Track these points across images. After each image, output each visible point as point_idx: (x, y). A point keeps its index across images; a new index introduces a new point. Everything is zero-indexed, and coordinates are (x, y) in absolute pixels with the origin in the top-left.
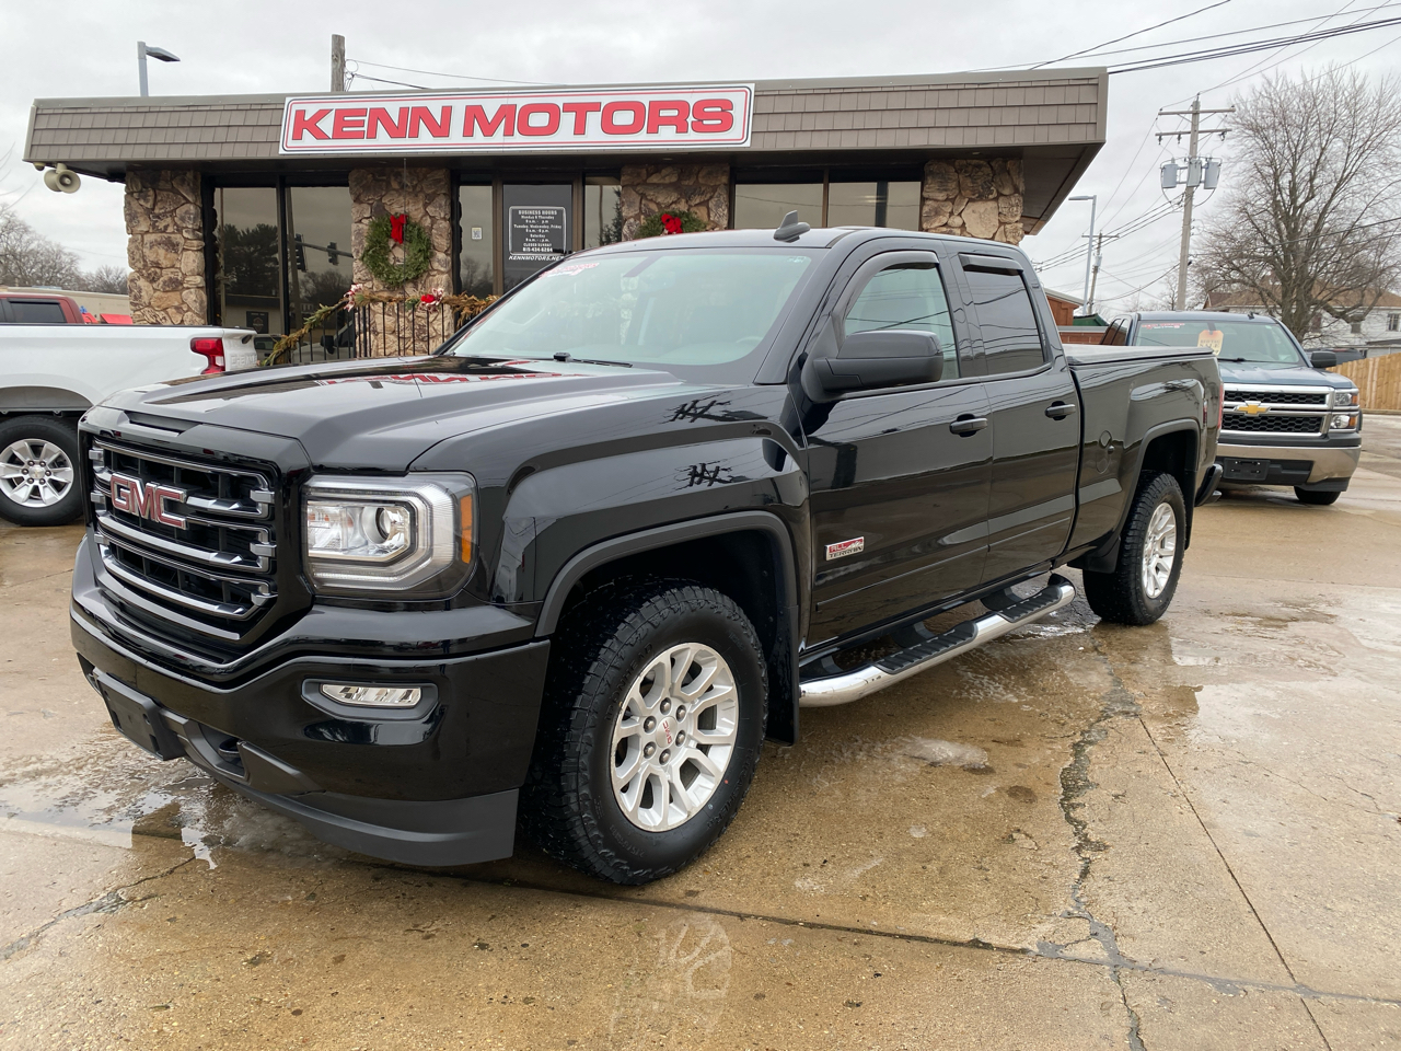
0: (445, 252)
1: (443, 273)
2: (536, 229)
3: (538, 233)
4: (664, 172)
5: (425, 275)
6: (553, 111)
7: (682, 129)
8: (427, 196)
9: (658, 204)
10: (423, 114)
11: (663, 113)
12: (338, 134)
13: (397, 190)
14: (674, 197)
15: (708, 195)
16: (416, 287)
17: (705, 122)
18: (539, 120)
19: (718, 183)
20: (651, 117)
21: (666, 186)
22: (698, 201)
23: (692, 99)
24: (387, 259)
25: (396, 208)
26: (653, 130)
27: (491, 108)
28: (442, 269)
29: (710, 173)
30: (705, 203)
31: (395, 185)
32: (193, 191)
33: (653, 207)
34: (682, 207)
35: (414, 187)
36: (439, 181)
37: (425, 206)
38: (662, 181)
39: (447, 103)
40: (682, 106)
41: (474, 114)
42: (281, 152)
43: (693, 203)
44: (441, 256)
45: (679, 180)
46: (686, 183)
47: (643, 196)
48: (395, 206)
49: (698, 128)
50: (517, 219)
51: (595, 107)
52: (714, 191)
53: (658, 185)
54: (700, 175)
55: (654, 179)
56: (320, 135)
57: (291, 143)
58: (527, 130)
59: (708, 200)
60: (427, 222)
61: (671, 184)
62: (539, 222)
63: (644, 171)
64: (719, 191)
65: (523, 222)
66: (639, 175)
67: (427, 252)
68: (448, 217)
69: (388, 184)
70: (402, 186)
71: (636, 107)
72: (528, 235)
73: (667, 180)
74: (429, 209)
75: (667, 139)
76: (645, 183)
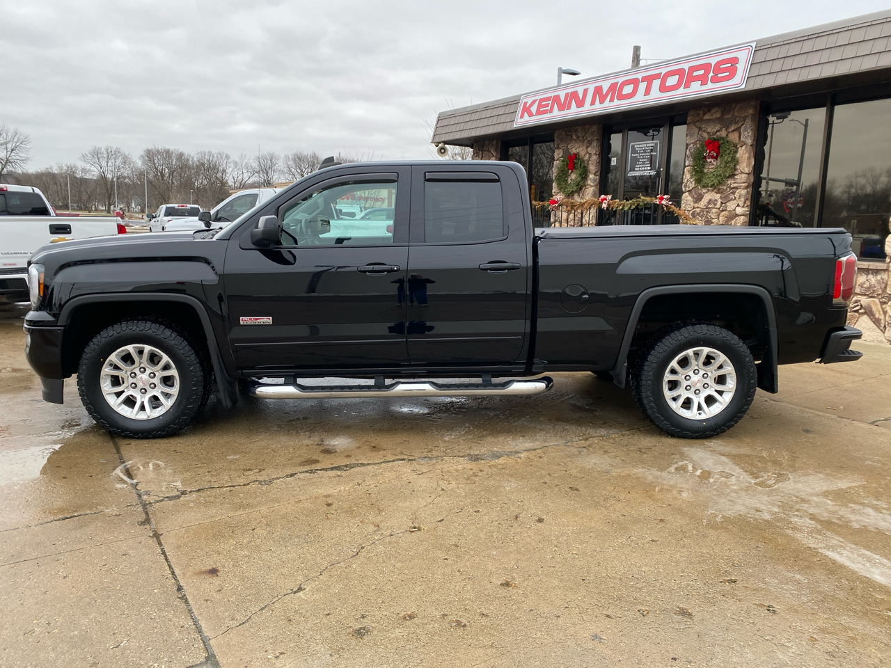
0: (595, 174)
1: (592, 186)
2: (643, 156)
3: (643, 159)
4: (712, 111)
5: (584, 188)
6: (635, 82)
7: (704, 83)
8: (588, 141)
9: (708, 133)
10: (574, 95)
11: (696, 74)
12: (539, 113)
13: (575, 140)
14: (717, 128)
15: (741, 123)
16: (579, 195)
17: (719, 75)
18: (628, 89)
19: (746, 114)
20: (686, 77)
21: (713, 121)
22: (733, 128)
23: (713, 61)
24: (567, 180)
25: (574, 151)
26: (687, 86)
27: (606, 86)
28: (592, 184)
29: (741, 108)
30: (738, 129)
31: (574, 137)
32: (496, 150)
33: (705, 135)
34: (723, 133)
35: (583, 137)
36: (593, 132)
37: (587, 147)
38: (711, 117)
39: (585, 87)
40: (706, 67)
41: (598, 90)
42: (515, 126)
43: (730, 130)
44: (591, 176)
45: (723, 114)
46: (726, 117)
47: (700, 129)
48: (573, 149)
49: (714, 80)
50: (634, 151)
51: (657, 76)
52: (745, 120)
53: (709, 120)
54: (735, 110)
55: (707, 117)
56: (530, 114)
57: (519, 120)
58: (621, 97)
59: (740, 127)
60: (587, 157)
61: (717, 119)
62: (645, 151)
63: (702, 112)
64: (747, 120)
65: (636, 152)
66: (698, 115)
67: (584, 175)
68: (598, 153)
69: (572, 137)
70: (578, 137)
71: (680, 72)
72: (638, 160)
73: (714, 117)
74: (589, 149)
75: (697, 90)
76: (701, 120)
